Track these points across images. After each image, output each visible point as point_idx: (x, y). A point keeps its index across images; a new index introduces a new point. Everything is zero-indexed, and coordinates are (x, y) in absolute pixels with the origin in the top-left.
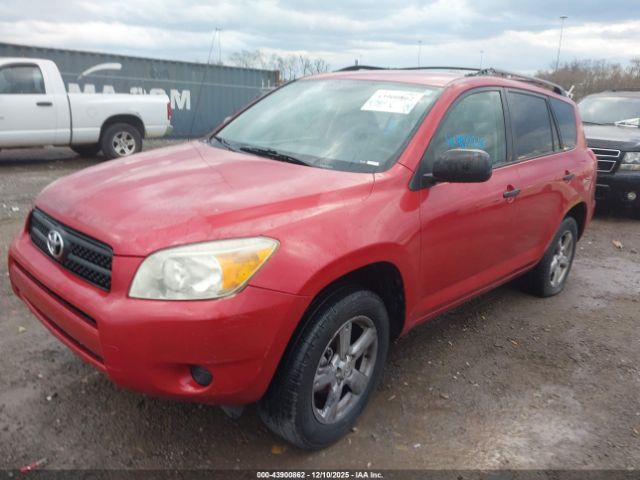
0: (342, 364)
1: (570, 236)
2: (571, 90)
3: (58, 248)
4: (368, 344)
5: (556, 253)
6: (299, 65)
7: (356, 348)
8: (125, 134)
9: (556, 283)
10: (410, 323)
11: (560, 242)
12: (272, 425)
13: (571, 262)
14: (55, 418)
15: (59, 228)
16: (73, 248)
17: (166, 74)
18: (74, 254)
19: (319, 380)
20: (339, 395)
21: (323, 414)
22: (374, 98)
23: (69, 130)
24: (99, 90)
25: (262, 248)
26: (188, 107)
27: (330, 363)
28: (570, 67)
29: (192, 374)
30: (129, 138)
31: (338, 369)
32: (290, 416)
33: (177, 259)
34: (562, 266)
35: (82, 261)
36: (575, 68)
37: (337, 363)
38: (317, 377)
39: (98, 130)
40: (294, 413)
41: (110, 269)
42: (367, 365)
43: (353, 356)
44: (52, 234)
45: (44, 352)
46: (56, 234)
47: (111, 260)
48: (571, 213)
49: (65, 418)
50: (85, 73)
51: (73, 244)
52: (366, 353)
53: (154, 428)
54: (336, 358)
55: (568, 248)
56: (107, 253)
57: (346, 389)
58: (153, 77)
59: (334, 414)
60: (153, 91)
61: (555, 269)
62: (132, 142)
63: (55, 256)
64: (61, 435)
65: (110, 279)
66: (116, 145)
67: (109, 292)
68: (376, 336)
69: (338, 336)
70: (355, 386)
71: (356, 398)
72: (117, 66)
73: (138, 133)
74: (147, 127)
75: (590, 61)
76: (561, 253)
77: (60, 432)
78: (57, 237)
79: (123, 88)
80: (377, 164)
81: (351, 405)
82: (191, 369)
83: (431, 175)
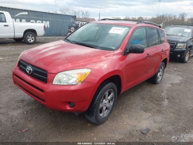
0: (106, 102)
1: (163, 67)
2: (162, 24)
3: (30, 71)
4: (112, 97)
5: (159, 72)
6: (81, 13)
7: (109, 98)
8: (31, 35)
9: (159, 80)
10: (123, 91)
11: (160, 69)
12: (88, 118)
13: (163, 74)
14: (28, 118)
15: (30, 65)
16: (35, 71)
17: (42, 16)
18: (35, 73)
19: (101, 106)
20: (105, 110)
21: (101, 115)
22: (112, 29)
23: (14, 34)
24: (21, 21)
25: (87, 71)
26: (49, 27)
27: (103, 102)
28: (161, 16)
29: (69, 104)
30: (32, 36)
31: (105, 103)
32: (94, 115)
33: (65, 74)
34: (161, 76)
35: (37, 75)
36: (163, 16)
37: (105, 102)
38: (100, 105)
39: (23, 34)
40: (95, 115)
41: (47, 77)
42: (111, 102)
43: (108, 100)
44: (28, 67)
45: (20, 100)
46: (29, 67)
47: (47, 74)
48: (163, 61)
49: (31, 118)
50: (16, 16)
51: (35, 70)
52: (112, 99)
53: (55, 120)
54: (104, 100)
55: (162, 70)
56: (46, 73)
57: (107, 108)
58: (38, 17)
59: (103, 115)
60: (38, 21)
61: (159, 76)
62: (33, 38)
63: (29, 73)
64: (31, 122)
65: (47, 79)
66: (28, 38)
67: (47, 83)
68: (114, 95)
69: (105, 94)
70: (109, 108)
71: (109, 111)
72: (27, 13)
73: (35, 35)
74: (37, 33)
75: (167, 14)
76: (160, 72)
77: (30, 121)
78: (29, 68)
79: (28, 21)
80: (114, 48)
81: (108, 113)
82: (69, 103)
83: (128, 51)
